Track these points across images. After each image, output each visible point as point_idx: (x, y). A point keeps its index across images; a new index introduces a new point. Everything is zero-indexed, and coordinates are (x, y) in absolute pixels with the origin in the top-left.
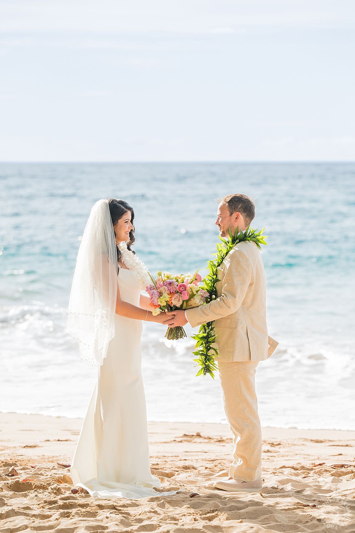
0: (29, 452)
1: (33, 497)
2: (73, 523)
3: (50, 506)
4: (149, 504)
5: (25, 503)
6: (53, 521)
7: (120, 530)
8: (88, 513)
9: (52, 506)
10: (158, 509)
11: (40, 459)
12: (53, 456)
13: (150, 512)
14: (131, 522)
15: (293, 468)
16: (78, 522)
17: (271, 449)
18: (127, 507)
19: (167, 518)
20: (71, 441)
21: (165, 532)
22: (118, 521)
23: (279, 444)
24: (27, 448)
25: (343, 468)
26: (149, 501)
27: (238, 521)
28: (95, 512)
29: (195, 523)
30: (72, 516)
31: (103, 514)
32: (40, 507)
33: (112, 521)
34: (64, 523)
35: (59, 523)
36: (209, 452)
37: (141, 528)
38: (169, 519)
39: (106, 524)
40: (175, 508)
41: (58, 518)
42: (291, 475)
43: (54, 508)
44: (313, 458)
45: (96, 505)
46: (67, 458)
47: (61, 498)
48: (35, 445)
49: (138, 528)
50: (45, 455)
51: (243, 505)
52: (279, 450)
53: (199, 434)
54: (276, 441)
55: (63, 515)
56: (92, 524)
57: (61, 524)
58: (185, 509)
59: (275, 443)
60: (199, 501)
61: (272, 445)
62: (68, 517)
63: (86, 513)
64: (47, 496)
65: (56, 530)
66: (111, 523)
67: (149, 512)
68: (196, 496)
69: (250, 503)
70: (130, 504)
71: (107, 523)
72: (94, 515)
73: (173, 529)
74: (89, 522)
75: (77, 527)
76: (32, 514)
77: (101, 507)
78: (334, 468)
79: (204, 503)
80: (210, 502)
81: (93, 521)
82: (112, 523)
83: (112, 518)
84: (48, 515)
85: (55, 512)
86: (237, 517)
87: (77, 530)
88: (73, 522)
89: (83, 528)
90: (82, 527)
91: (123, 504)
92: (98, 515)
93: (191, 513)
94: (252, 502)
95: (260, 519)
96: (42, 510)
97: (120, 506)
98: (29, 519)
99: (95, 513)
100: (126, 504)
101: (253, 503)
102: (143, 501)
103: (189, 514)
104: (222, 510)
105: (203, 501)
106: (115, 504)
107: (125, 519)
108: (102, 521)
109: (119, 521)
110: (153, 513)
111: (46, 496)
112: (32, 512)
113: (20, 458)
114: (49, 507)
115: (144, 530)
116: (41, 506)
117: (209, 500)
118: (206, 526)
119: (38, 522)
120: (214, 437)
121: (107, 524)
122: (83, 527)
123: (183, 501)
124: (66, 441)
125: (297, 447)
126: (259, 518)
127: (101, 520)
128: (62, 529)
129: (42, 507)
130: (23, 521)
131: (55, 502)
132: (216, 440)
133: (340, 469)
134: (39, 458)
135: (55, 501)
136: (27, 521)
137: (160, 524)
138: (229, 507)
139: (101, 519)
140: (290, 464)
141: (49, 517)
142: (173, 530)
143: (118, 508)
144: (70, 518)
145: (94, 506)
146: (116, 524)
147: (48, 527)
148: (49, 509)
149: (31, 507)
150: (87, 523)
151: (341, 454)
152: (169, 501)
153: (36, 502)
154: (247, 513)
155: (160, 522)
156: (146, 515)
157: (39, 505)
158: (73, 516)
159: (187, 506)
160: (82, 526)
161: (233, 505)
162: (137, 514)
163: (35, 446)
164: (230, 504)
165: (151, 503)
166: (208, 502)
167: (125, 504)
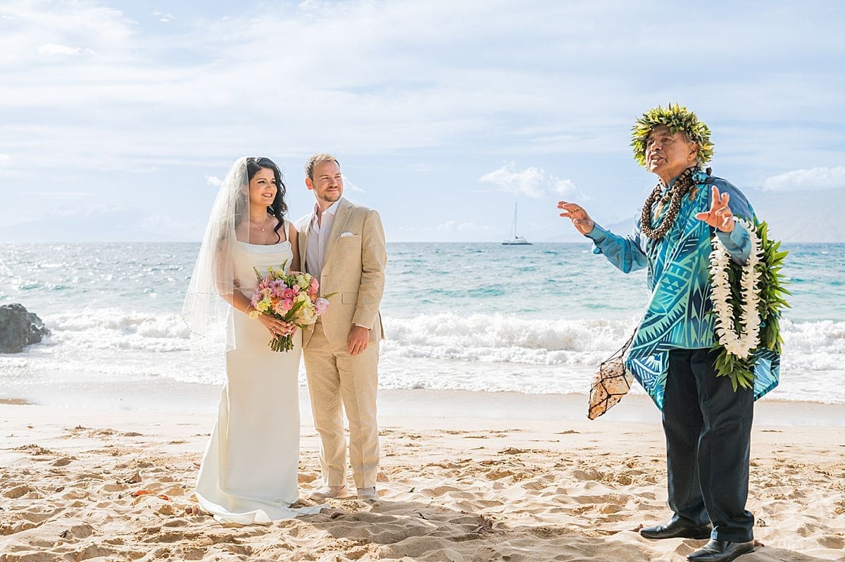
0: (173, 449)
3: (149, 537)
4: (278, 531)
9: (151, 537)
10: (289, 541)
11: (180, 458)
13: (278, 546)
15: (440, 465)
17: (413, 442)
18: (249, 537)
19: (301, 556)
23: (419, 437)
24: (173, 444)
26: (279, 527)
28: (204, 549)
31: (213, 553)
32: (135, 539)
38: (303, 558)
42: (441, 475)
43: (153, 539)
44: (457, 452)
47: (167, 523)
48: (182, 441)
52: (420, 443)
54: (416, 432)
58: (325, 539)
59: (415, 436)
60: (343, 525)
61: (412, 437)
67: (276, 547)
68: (340, 517)
70: (254, 531)
79: (349, 529)
85: (152, 548)
86: (394, 554)
91: (245, 533)
93: (333, 546)
95: (425, 556)
96: (135, 544)
97: (241, 536)
100: (249, 532)
103: (330, 547)
106: (234, 533)
107: (241, 560)
110: (282, 547)
113: (161, 457)
116: (138, 536)
117: (356, 524)
125: (436, 440)
126: (424, 554)
129: (138, 538)
134: (180, 456)
135: (157, 529)
138: (381, 535)
140: (437, 460)
141: (141, 556)
143: (237, 540)
148: (147, 541)
149: (124, 539)
151: (483, 448)
154: (407, 546)
156: (273, 550)
157: (135, 534)
159: (327, 534)
161: (387, 532)
162: (262, 549)
164: (383, 530)
165: (281, 531)
166: (355, 527)
167: (247, 532)
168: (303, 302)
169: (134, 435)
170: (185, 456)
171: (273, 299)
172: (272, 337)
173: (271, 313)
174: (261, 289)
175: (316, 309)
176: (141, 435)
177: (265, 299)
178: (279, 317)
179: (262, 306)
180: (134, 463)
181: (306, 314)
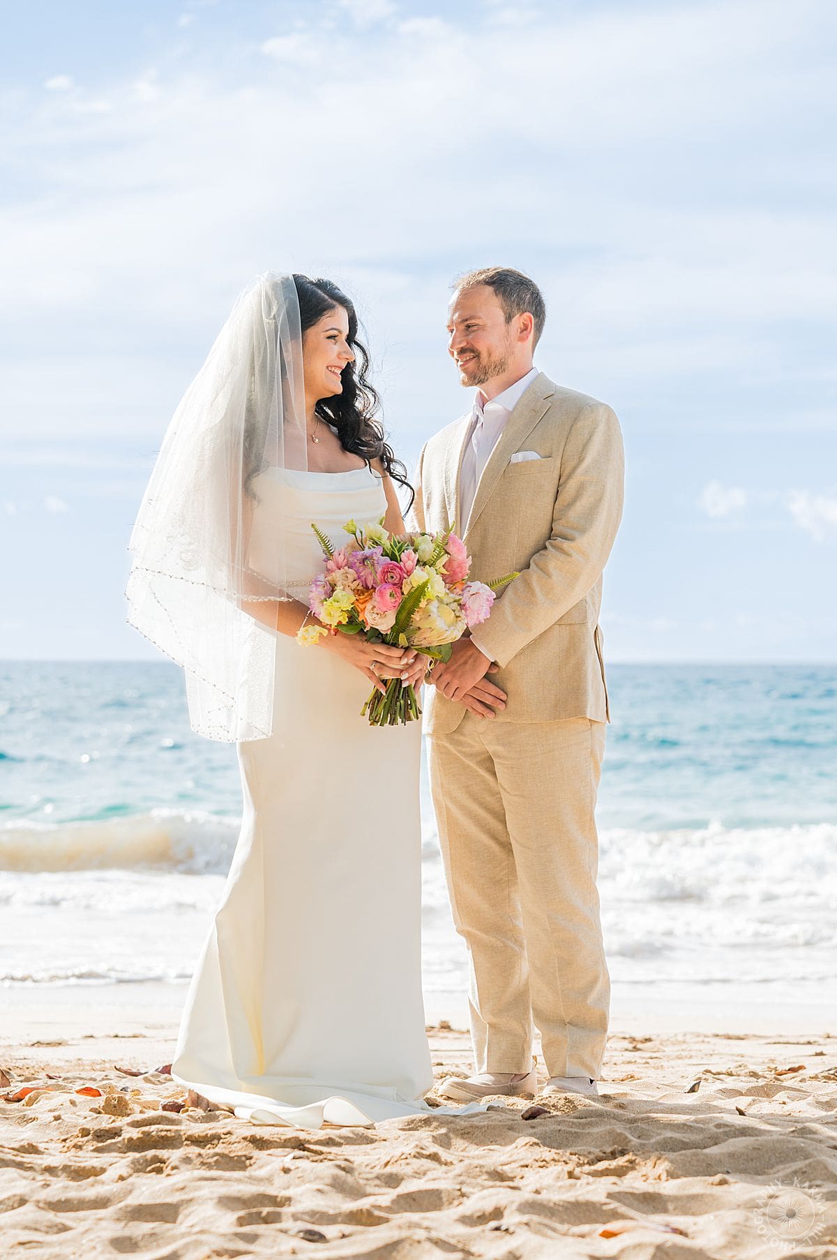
0: (44, 1055)
1: (48, 1120)
2: (176, 1187)
3: (100, 1145)
4: (404, 1137)
5: (22, 1137)
6: (108, 1184)
7: (334, 1209)
8: (220, 1159)
9: (105, 1144)
10: (437, 1150)
11: (71, 1065)
12: (104, 1061)
13: (418, 1156)
14: (366, 1185)
16: (194, 1183)
18: (339, 1145)
19: (478, 1173)
20: (145, 1037)
21: (487, 1213)
22: (321, 1182)
24: (38, 1047)
26: (402, 1129)
27: (710, 1179)
28: (245, 1156)
29: (576, 1184)
30: (169, 1168)
31: (268, 1163)
32: (68, 1148)
33: (303, 1181)
34: (147, 1189)
35: (129, 1187)
37: (402, 1202)
38: (487, 1176)
39: (284, 1189)
40: (489, 1147)
41: (125, 1175)
43: (112, 1147)
45: (243, 1138)
46: (138, 1064)
47: (134, 1121)
48: (60, 1042)
49: (393, 1202)
50: (84, 1059)
51: (701, 1136)
55: (140, 1168)
56: (239, 1191)
57: (136, 1193)
58: (525, 1148)
60: (559, 1127)
62: (159, 1171)
63: (215, 1158)
64: (89, 1119)
65: (120, 1209)
66: (298, 1185)
67: (415, 1156)
68: (542, 1116)
69: (721, 1130)
70: (349, 1137)
71: (288, 1188)
72: (240, 1163)
73: (513, 1202)
74: (229, 1183)
75: (191, 1200)
76: (41, 1165)
77: (259, 1143)
79: (575, 1132)
80: (595, 1130)
81: (239, 1181)
82: (303, 1188)
83: (301, 1172)
84: (93, 1167)
85: (116, 1160)
86: (701, 1169)
87: (190, 1209)
88: (175, 1184)
89: (211, 1204)
90: (207, 1199)
91: (327, 1137)
92: (254, 1166)
93: (547, 1159)
94: (729, 1129)
96: (72, 1154)
97: (319, 1142)
98: (32, 1177)
99: (244, 1159)
100: (336, 1136)
101: (730, 1131)
102: (385, 1130)
103: (542, 1164)
104: (644, 1151)
105: (572, 1127)
106: (302, 1136)
107: (343, 1173)
108: (269, 1180)
109: (328, 1181)
110: (427, 1158)
111: (85, 1118)
112: (42, 1159)
113: (20, 1064)
114: (94, 1147)
115: (410, 1206)
116: (72, 1143)
117: (590, 1124)
118: (617, 1195)
119: (61, 1188)
121: (288, 1190)
122: (211, 1199)
123: (509, 1129)
124: (135, 1037)
127: (267, 1179)
128: (140, 1205)
129: (74, 1147)
130: (13, 1184)
131: (116, 1133)
134: (68, 1063)
135: (114, 1131)
136: (24, 1182)
137: (464, 1190)
138: (658, 1143)
139: (267, 1176)
141: (96, 1172)
142: (514, 1206)
143: (312, 1147)
144: (163, 1175)
145: (239, 1142)
146: (319, 1190)
147: (92, 1201)
148: (97, 1150)
149: (41, 1147)
150: (222, 1186)
152: (465, 1128)
153: (56, 1135)
155: (461, 1184)
156: (408, 1164)
157: (64, 1140)
158: (173, 1168)
159: (527, 1139)
160: (205, 1197)
161: (671, 1138)
162: (377, 1162)
163: (60, 1044)
164: (659, 1134)
165: (411, 1135)
166: (590, 1130)
167: (331, 1136)
168: (425, 585)
171: (357, 592)
172: (368, 688)
173: (354, 627)
174: (329, 571)
175: (462, 606)
177: (338, 592)
178: (377, 637)
179: (333, 612)
181: (434, 616)
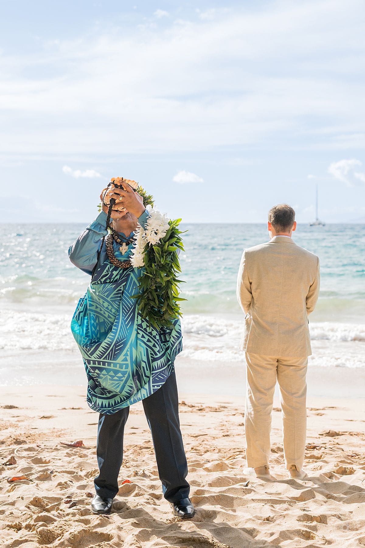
0: (43, 425)
11: (50, 433)
12: (63, 428)
24: (43, 419)
25: (315, 449)
36: (194, 426)
48: (50, 416)
50: (56, 427)
53: (184, 402)
78: (307, 449)
113: (33, 432)
120: (196, 405)
124: (79, 409)
132: (197, 408)
133: (312, 451)
134: (49, 431)
169: (11, 407)
170: (53, 432)
176: (17, 407)
180: (10, 439)
